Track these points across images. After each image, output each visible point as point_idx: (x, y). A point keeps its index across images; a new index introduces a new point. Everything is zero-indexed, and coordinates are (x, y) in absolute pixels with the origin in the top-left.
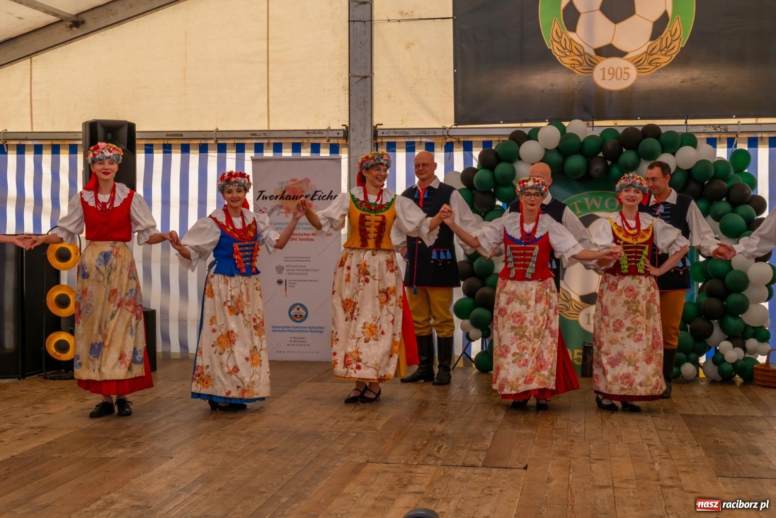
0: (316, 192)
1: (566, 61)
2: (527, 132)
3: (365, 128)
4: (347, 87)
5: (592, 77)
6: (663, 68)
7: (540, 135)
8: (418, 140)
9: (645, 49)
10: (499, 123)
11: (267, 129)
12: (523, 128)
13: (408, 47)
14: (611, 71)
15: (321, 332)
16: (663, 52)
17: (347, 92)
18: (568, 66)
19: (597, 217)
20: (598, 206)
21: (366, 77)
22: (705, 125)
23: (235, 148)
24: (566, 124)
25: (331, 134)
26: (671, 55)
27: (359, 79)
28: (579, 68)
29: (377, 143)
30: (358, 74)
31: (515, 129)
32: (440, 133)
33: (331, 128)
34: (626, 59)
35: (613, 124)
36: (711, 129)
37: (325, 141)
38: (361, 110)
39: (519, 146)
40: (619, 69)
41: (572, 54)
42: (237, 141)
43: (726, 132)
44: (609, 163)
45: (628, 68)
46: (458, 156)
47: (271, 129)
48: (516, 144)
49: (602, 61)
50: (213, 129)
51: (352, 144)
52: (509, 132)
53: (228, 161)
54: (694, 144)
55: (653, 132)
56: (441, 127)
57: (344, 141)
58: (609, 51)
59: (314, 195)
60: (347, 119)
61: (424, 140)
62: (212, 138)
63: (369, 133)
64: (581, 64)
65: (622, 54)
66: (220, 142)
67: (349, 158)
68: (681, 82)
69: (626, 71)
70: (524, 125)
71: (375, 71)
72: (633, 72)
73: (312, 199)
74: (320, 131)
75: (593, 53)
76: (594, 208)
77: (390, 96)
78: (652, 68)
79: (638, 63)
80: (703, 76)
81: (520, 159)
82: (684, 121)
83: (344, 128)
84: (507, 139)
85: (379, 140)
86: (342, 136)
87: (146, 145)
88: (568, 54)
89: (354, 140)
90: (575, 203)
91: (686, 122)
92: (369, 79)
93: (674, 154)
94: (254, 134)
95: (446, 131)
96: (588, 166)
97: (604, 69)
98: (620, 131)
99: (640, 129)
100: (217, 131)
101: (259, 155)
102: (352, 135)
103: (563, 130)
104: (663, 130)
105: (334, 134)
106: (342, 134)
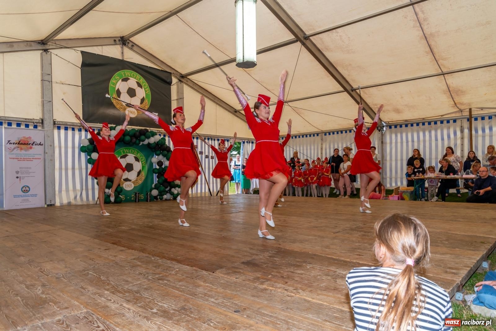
0: (34, 142)
1: (118, 107)
3: (50, 120)
5: (125, 112)
7: (116, 128)
8: (69, 126)
14: (131, 112)
15: (36, 196)
17: (41, 106)
19: (128, 155)
20: (128, 152)
21: (50, 101)
24: (121, 126)
25: (35, 121)
27: (47, 102)
30: (47, 100)
33: (35, 118)
37: (31, 123)
38: (49, 113)
43: (160, 132)
46: (83, 133)
47: (6, 116)
49: (128, 108)
51: (45, 125)
57: (41, 124)
59: (33, 143)
60: (42, 116)
61: (71, 127)
63: (52, 122)
64: (122, 108)
69: (134, 112)
71: (54, 100)
72: (136, 112)
73: (32, 145)
74: (31, 119)
75: (125, 105)
76: (127, 153)
83: (41, 119)
85: (55, 125)
90: (121, 151)
92: (51, 102)
93: (153, 137)
96: (131, 140)
97: (128, 111)
98: (136, 129)
102: (45, 122)
104: (149, 131)
105: (38, 121)
106: (41, 121)
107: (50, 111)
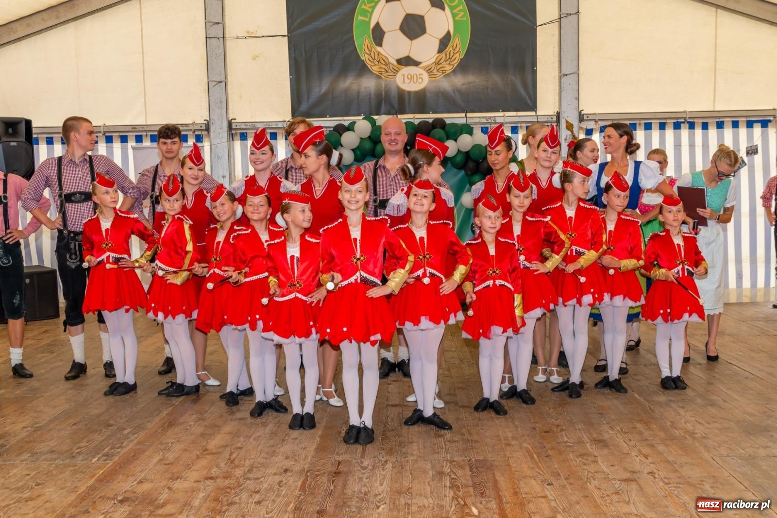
1: (375, 69)
2: (346, 124)
3: (222, 122)
4: (207, 91)
5: (395, 81)
6: (448, 74)
7: (356, 127)
9: (434, 60)
10: (326, 117)
11: (145, 124)
12: (344, 120)
13: (254, 58)
14: (410, 77)
16: (448, 62)
17: (207, 94)
18: (377, 73)
21: (221, 82)
22: (480, 117)
23: (120, 139)
24: (375, 117)
25: (196, 127)
26: (454, 65)
27: (215, 83)
28: (385, 75)
29: (232, 134)
30: (214, 79)
31: (338, 123)
32: (280, 125)
33: (196, 122)
34: (420, 68)
35: (412, 117)
36: (484, 121)
37: (191, 133)
38: (219, 108)
39: (341, 135)
40: (415, 76)
41: (380, 64)
42: (121, 134)
44: (408, 148)
45: (422, 75)
47: (148, 123)
48: (338, 135)
49: (402, 69)
50: (101, 124)
51: (212, 134)
52: (334, 124)
53: (115, 149)
54: (470, 132)
55: (440, 124)
56: (282, 120)
57: (206, 133)
58: (407, 61)
60: (208, 116)
62: (100, 132)
63: (225, 125)
64: (387, 72)
65: (416, 64)
66: (107, 134)
67: (211, 145)
68: (462, 85)
69: (421, 76)
70: (346, 118)
71: (229, 78)
72: (426, 77)
74: (186, 125)
75: (395, 63)
77: (241, 97)
78: (440, 74)
79: (429, 70)
80: (477, 80)
81: (342, 146)
82: (464, 114)
83: (206, 122)
84: (332, 129)
85: (234, 132)
86: (204, 128)
87: (47, 138)
88: (377, 63)
89: (214, 131)
91: (466, 116)
92: (223, 84)
93: (456, 140)
94: (134, 128)
95: (285, 123)
97: (404, 75)
98: (416, 123)
99: (431, 121)
100: (105, 126)
101: (139, 145)
102: (212, 128)
103: (373, 123)
104: (448, 121)
105: (198, 127)
106: (204, 127)
107: (221, 102)
